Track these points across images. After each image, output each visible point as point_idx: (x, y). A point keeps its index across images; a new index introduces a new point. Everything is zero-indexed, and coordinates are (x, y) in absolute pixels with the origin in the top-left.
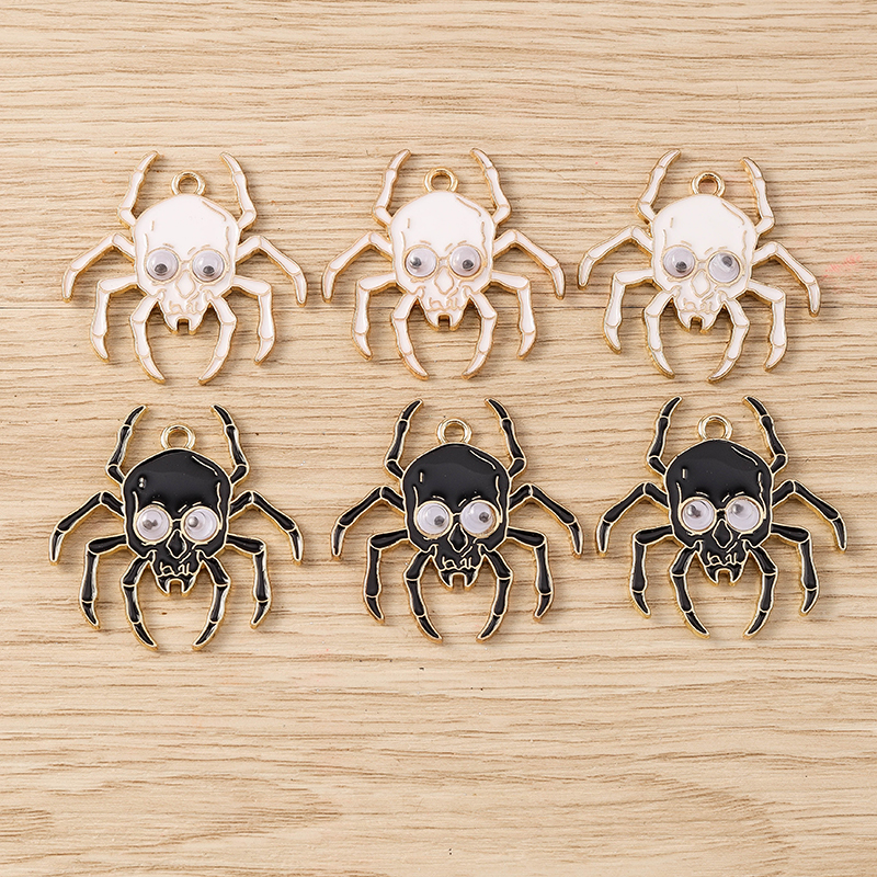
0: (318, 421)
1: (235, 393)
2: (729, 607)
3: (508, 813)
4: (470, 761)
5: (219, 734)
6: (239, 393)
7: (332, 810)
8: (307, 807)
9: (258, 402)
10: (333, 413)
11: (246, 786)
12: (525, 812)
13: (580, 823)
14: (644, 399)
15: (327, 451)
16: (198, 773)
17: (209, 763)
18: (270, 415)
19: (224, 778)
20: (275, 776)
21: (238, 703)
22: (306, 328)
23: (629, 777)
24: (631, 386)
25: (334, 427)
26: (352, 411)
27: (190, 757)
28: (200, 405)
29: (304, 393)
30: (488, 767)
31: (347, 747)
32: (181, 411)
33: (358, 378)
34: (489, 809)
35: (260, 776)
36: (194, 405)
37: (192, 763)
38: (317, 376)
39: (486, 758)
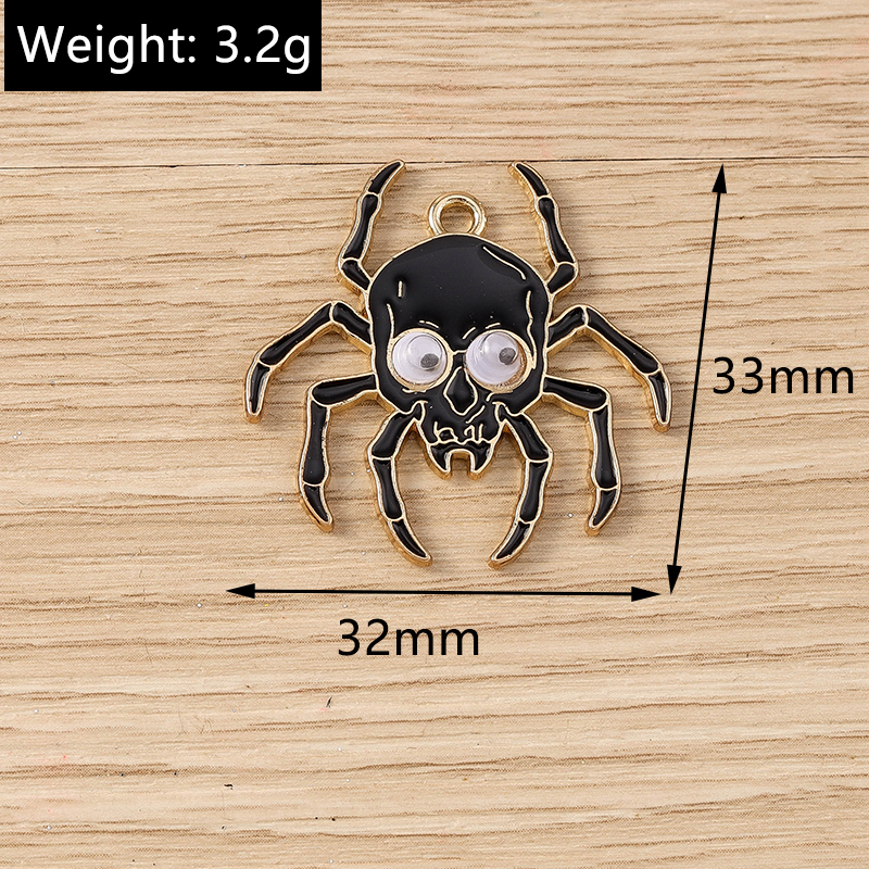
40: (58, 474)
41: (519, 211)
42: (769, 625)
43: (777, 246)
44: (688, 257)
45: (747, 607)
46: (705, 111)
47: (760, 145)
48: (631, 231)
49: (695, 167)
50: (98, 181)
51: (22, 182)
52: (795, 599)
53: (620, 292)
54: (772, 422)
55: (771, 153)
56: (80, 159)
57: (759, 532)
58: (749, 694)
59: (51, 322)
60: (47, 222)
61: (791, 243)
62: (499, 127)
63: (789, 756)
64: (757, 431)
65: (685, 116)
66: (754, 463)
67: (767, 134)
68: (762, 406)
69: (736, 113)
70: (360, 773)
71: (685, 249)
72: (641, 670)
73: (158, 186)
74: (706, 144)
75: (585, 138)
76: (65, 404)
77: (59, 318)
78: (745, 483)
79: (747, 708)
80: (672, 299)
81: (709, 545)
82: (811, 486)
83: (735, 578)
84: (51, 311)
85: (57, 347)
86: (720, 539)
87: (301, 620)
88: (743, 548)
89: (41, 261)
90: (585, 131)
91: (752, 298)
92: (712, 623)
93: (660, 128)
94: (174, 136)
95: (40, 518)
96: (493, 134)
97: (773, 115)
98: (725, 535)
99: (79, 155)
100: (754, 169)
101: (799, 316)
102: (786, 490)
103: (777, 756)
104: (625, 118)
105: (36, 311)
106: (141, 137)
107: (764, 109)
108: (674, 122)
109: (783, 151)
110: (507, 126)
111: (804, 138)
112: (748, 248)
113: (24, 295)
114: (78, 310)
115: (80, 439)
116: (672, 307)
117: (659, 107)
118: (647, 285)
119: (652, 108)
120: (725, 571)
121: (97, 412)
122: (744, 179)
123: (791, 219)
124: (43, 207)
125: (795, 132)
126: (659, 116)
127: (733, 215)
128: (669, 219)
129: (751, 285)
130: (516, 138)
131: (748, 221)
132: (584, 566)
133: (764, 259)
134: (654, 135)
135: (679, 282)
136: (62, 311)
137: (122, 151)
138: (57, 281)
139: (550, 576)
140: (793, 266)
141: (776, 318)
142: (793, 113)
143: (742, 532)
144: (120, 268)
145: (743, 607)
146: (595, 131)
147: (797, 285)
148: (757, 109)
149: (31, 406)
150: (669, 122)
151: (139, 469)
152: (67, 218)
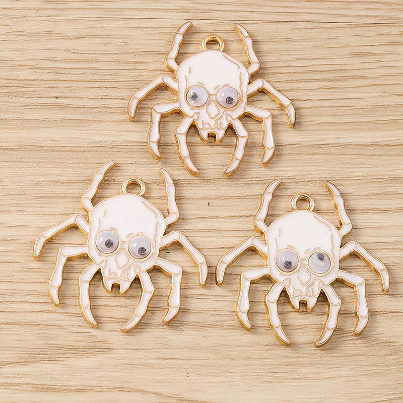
0: (98, 90)
1: (42, 71)
2: (376, 215)
3: (228, 349)
4: (201, 315)
5: (28, 294)
6: (45, 71)
7: (107, 346)
8: (89, 344)
9: (57, 77)
10: (108, 85)
11: (47, 330)
12: (239, 349)
13: (277, 356)
14: (317, 80)
15: (104, 110)
16: (14, 321)
17: (22, 314)
18: (65, 85)
19: (32, 324)
20: (67, 323)
21: (41, 274)
22: (90, 30)
23: (310, 326)
24: (309, 72)
25: (108, 94)
26: (121, 84)
27: (8, 310)
28: (18, 78)
29: (89, 71)
30: (214, 319)
31: (116, 304)
32: (5, 81)
33: (126, 63)
34: (215, 346)
35: (57, 323)
36: (14, 78)
37: (10, 314)
38: (97, 61)
39: (212, 313)
40: (104, 132)
41: (285, 40)
42: (382, 199)
43: (385, 56)
44: (351, 59)
45: (373, 192)
46: (358, 5)
47: (380, 18)
48: (329, 49)
49: (354, 26)
50: (122, 23)
51: (92, 23)
52: (392, 190)
53: (324, 71)
54: (383, 122)
55: (384, 22)
56: (114, 15)
57: (378, 163)
58: (373, 225)
59: (102, 75)
60: (101, 38)
61: (392, 55)
62: (278, 8)
63: (389, 249)
64: (378, 125)
65: (351, 7)
66: (376, 137)
67: (383, 15)
68: (379, 116)
69: (371, 6)
70: (220, 250)
71: (350, 56)
72: (331, 214)
73: (145, 26)
74: (359, 17)
75: (312, 13)
76: (107, 106)
77: (105, 74)
78: (372, 145)
79: (373, 230)
80: (345, 75)
81: (358, 168)
82: (399, 147)
83: (368, 181)
84: (102, 71)
85: (104, 85)
86: (363, 166)
87: (198, 191)
88: (372, 169)
89: (99, 52)
90: (311, 11)
91: (376, 75)
92: (359, 197)
93: (341, 10)
94: (151, 7)
95: (96, 149)
96: (276, 11)
97: (385, 7)
98: (365, 164)
99: (114, 13)
100: (377, 27)
101: (394, 83)
102: (389, 148)
103: (384, 249)
104: (327, 6)
105: (96, 71)
106: (138, 7)
107: (381, 5)
108: (347, 9)
109: (389, 21)
110: (281, 8)
111: (397, 17)
112: (375, 57)
113: (92, 64)
114: (112, 71)
115: (112, 119)
116: (344, 78)
117: (341, 3)
118: (335, 69)
119: (338, 3)
120: (365, 178)
121: (119, 109)
122: (373, 31)
123: (391, 46)
124: (100, 32)
125: (393, 14)
126: (340, 6)
127: (369, 44)
128: (344, 45)
129: (376, 70)
130: (285, 12)
131: (375, 47)
132: (309, 174)
133: (381, 61)
134: (339, 13)
135: (347, 68)
136: (106, 71)
137: (131, 12)
138: (105, 60)
139: (296, 177)
140: (392, 64)
141: (385, 83)
142: (392, 7)
143: (371, 163)
144: (129, 56)
145: (371, 192)
146: (315, 11)
147: (394, 71)
148: (379, 5)
149: (93, 106)
150: (344, 9)
151: (135, 132)
152: (109, 37)
